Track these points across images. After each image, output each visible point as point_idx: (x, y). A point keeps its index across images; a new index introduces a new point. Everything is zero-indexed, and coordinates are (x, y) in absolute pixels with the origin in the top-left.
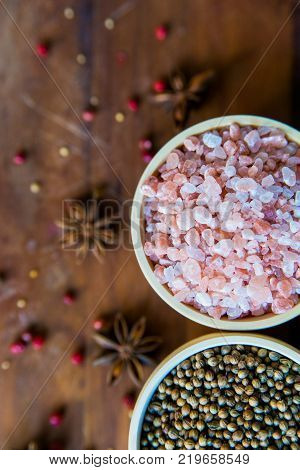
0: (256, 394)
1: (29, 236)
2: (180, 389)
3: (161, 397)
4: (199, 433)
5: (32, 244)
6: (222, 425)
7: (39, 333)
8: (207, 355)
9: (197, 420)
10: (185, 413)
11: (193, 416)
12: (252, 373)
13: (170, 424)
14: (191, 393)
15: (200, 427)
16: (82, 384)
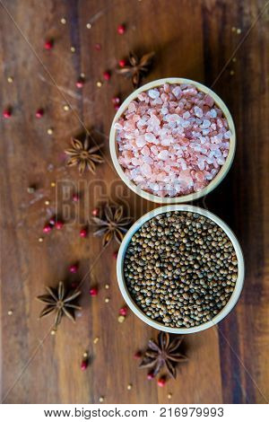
0: (187, 236)
1: (49, 162)
2: (144, 238)
3: (134, 244)
4: (156, 261)
5: (51, 166)
6: (168, 255)
7: (59, 219)
8: (158, 218)
9: (154, 254)
10: (147, 251)
11: (152, 252)
12: (183, 226)
13: (139, 258)
14: (150, 240)
15: (156, 257)
16: (88, 248)
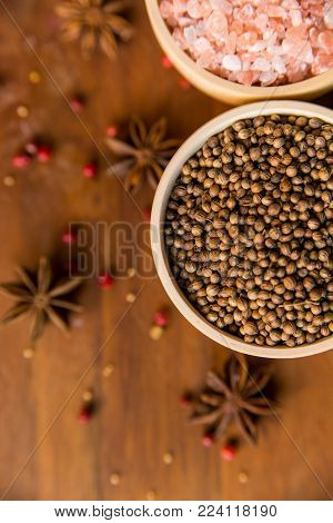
0: (295, 162)
1: (26, 33)
2: (207, 169)
3: (186, 181)
4: (230, 212)
6: (256, 200)
8: (237, 127)
9: (226, 199)
10: (213, 193)
11: (222, 195)
12: (289, 142)
13: (196, 208)
14: (219, 171)
15: (231, 204)
